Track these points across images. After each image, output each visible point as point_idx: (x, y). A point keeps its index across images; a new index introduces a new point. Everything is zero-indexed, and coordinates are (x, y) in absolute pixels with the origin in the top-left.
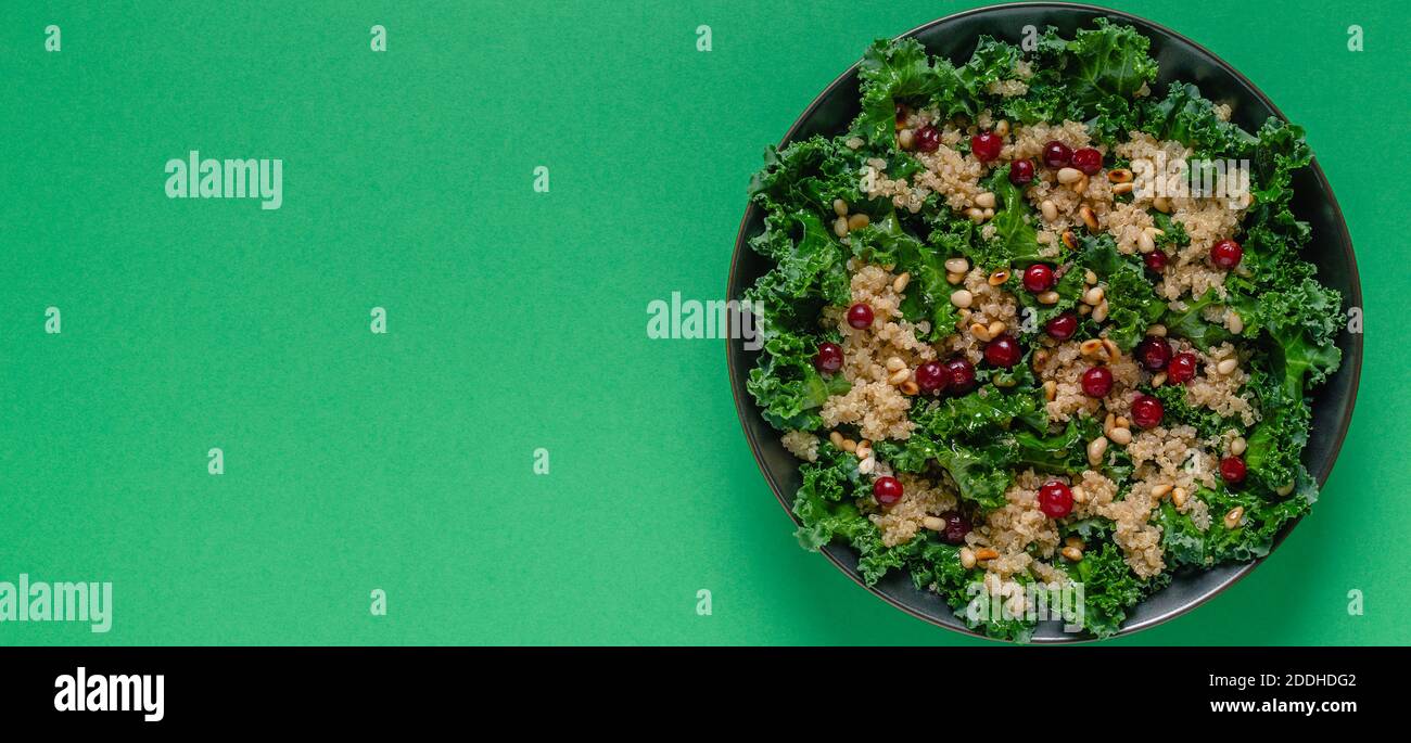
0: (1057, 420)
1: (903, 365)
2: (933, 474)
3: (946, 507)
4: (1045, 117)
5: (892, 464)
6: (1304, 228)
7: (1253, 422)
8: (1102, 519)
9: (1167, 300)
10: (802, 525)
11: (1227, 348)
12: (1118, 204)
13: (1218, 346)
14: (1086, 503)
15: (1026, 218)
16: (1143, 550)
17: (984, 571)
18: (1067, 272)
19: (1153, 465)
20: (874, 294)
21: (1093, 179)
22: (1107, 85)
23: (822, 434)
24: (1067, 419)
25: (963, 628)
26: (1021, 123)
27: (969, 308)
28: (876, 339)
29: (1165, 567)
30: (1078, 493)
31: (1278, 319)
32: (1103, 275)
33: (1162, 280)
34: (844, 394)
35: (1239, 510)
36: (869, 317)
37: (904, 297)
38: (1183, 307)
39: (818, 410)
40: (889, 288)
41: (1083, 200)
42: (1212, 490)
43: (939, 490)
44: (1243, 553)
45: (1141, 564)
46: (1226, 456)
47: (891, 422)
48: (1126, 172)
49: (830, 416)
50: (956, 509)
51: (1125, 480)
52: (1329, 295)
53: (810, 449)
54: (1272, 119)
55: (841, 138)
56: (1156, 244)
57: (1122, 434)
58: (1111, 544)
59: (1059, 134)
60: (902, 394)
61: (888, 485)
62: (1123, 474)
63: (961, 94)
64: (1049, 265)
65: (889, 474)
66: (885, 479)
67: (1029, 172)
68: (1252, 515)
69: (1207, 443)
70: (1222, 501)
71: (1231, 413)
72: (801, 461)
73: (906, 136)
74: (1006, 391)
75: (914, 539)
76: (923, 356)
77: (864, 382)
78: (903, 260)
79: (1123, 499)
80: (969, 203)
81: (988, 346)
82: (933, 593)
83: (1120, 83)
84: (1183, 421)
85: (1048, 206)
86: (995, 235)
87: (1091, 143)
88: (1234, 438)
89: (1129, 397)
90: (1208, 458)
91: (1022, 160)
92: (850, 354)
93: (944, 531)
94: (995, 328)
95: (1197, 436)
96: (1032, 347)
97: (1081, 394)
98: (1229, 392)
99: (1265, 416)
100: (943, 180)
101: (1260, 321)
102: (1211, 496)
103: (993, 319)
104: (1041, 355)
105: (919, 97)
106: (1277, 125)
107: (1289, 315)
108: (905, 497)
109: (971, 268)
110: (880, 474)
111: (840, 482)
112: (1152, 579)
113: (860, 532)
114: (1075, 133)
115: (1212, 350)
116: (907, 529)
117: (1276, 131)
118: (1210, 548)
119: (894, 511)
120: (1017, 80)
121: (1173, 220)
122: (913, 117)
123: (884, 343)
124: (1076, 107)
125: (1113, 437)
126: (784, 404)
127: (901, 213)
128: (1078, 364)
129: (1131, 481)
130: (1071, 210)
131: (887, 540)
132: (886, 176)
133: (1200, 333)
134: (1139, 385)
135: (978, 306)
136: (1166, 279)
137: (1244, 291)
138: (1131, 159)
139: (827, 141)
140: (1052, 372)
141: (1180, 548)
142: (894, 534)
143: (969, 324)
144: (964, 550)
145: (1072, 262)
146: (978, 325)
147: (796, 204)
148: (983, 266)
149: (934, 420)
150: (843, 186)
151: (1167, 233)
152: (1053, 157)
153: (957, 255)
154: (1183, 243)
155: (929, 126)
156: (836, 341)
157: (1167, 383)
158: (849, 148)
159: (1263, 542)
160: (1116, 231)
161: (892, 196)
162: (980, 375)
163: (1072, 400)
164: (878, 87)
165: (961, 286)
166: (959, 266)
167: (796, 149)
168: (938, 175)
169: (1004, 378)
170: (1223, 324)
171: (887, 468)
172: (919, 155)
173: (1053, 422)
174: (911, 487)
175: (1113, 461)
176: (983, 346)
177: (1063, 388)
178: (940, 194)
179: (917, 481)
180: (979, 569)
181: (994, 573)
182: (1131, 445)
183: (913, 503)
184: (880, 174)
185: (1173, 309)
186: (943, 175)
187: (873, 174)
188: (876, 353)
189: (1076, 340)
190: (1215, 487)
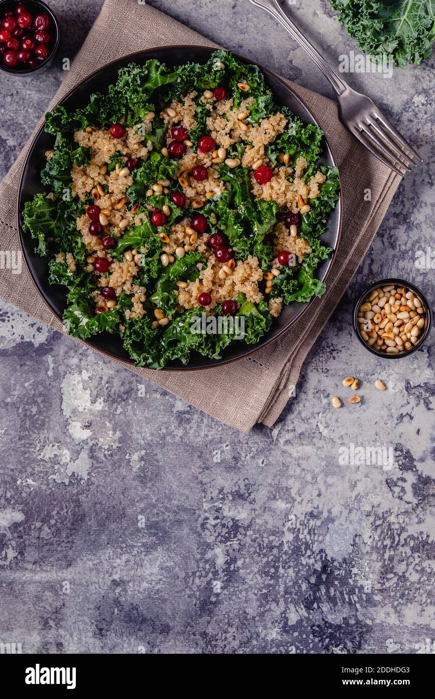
0: (224, 187)
1: (221, 270)
2: (270, 239)
3: (284, 227)
4: (79, 240)
5: (271, 261)
6: (93, 98)
7: (194, 91)
8: (266, 149)
9: (149, 152)
10: (314, 295)
11: (163, 115)
12: (110, 191)
13: (163, 119)
14: (260, 160)
15: (131, 233)
16: (274, 126)
17: (309, 199)
18: (151, 206)
19: (230, 134)
20: (191, 296)
21: (101, 208)
22: (53, 216)
23: (267, 298)
24: (222, 182)
26: (86, 251)
27: (183, 247)
28: (213, 288)
29: (279, 113)
30: (256, 165)
32: (146, 188)
33: (140, 158)
34: (244, 295)
35: (239, 86)
36: (204, 295)
37: (188, 281)
38: (149, 143)
39: (256, 305)
40: (186, 290)
41: (113, 209)
43: (277, 233)
45: (280, 125)
46: (215, 99)
47: (251, 268)
48: (93, 192)
49: (258, 298)
50: (283, 222)
51: (243, 144)
52: (121, 75)
53: (276, 303)
55: (122, 335)
56: (123, 167)
57: (221, 153)
58: (275, 143)
59: (85, 231)
60: (236, 266)
61: (282, 258)
62: (240, 146)
63: (81, 284)
64: (150, 215)
66: (280, 261)
67: (109, 239)
69: (212, 110)
71: (193, 103)
72: (283, 304)
73: (110, 304)
74: (218, 217)
75: (304, 238)
76: (214, 262)
77: (236, 287)
78: (170, 287)
79: (252, 142)
80: (133, 264)
81: (199, 232)
82: (327, 221)
83: (51, 209)
84: (205, 125)
85: (122, 224)
86: (144, 246)
87: (84, 213)
88: (205, 98)
89: (201, 155)
90: (219, 107)
91: (103, 244)
92: (224, 298)
93: (295, 225)
94: (189, 231)
95: (209, 116)
96: (193, 210)
97: (208, 179)
98: (184, 107)
100: (126, 280)
101: (144, 106)
102: (237, 101)
103: (186, 234)
104: (195, 205)
105: (89, 304)
106: (48, 127)
108: (286, 249)
109: (164, 253)
110: (278, 265)
111: (288, 283)
112: (286, 116)
113: (309, 265)
115: (166, 122)
116: (301, 243)
117: (51, 127)
118: (262, 94)
119: (294, 252)
120: (66, 259)
121: (109, 162)
122: (100, 303)
123: (214, 283)
124: (69, 226)
125: (224, 157)
126: (259, 323)
127: (148, 295)
128: (193, 186)
129: (242, 141)
130: (120, 213)
131: (309, 250)
132: (132, 309)
133: (159, 131)
134: (194, 152)
135: (181, 243)
137: (133, 117)
138: (86, 192)
139: (125, 342)
140: (202, 197)
141: (266, 108)
142: (305, 248)
143: (191, 245)
144: (302, 212)
145: (146, 205)
146: (191, 240)
148: (162, 248)
149: (243, 248)
150: (144, 328)
151: (116, 163)
152: (98, 231)
153: (160, 262)
154: (119, 154)
155: (102, 294)
157: (189, 139)
158: (125, 330)
159: (251, 69)
160: (123, 188)
161: (142, 303)
162: (214, 231)
163: (212, 183)
164: (92, 326)
165: (174, 255)
166: (165, 259)
167: (134, 355)
168: (124, 283)
169: (212, 220)
171: (274, 262)
172: (117, 295)
173: (226, 189)
174: (279, 248)
175: (236, 153)
176: (200, 235)
177: (207, 189)
178: (133, 279)
179: (276, 246)
180: (308, 202)
181: (309, 194)
182: (225, 147)
183: (286, 244)
184: (133, 312)
185: (152, 148)
186: (123, 281)
187: (134, 315)
188: (220, 286)
189: (182, 190)
190: (231, 100)
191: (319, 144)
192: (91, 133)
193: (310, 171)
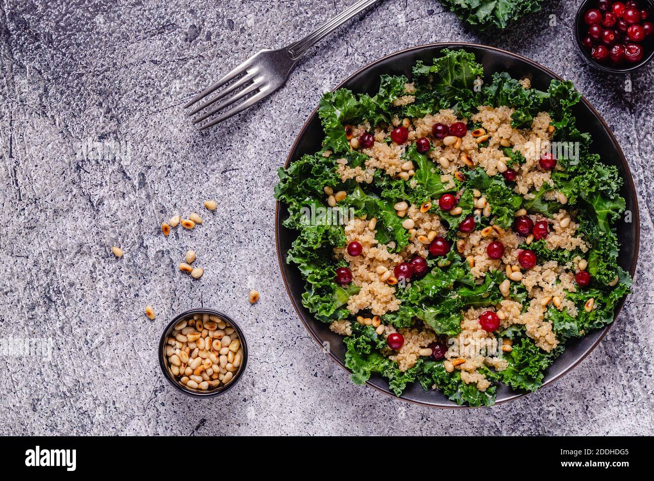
0: (478, 277)
1: (386, 269)
2: (418, 325)
3: (430, 341)
4: (428, 111)
5: (394, 325)
6: (586, 136)
7: (587, 249)
8: (518, 326)
9: (522, 195)
10: (352, 372)
11: (562, 213)
12: (481, 149)
13: (557, 212)
14: (506, 319)
15: (433, 170)
16: (544, 337)
17: (460, 371)
18: (463, 194)
19: (538, 287)
20: (359, 234)
21: (463, 138)
22: (457, 84)
23: (351, 318)
24: (484, 275)
25: (456, 405)
26: (416, 118)
27: (414, 228)
28: (367, 259)
29: (558, 342)
30: (501, 314)
31: (584, 190)
32: (483, 190)
33: (517, 185)
34: (357, 293)
35: (591, 300)
36: (360, 248)
37: (376, 232)
38: (532, 196)
39: (345, 306)
40: (367, 229)
41: (461, 151)
42: (575, 293)
43: (423, 333)
44: (599, 324)
45: (545, 344)
46: (577, 272)
47: (387, 303)
48: (481, 130)
49: (353, 308)
50: (436, 341)
51: (525, 300)
52: (610, 169)
53: (346, 328)
54: (553, 81)
55: (319, 153)
56: (507, 166)
57: (517, 275)
58: (525, 337)
59: (438, 118)
60: (390, 286)
61: (395, 338)
62: (523, 297)
63: (379, 111)
64: (452, 193)
65: (394, 331)
66: (392, 335)
67: (427, 145)
68: (599, 301)
69: (565, 267)
70: (580, 298)
71: (574, 247)
72: (344, 336)
73: (354, 142)
74: (445, 269)
75: (416, 363)
76: (395, 261)
77: (366, 284)
78: (370, 211)
79: (527, 311)
80: (399, 170)
81: (430, 246)
82: (435, 390)
83: (465, 82)
84: (549, 259)
85: (443, 161)
86: (417, 184)
87: (458, 119)
88: (579, 261)
89: (516, 253)
90: (567, 275)
91: (422, 139)
92: (355, 271)
93: (432, 355)
94: (432, 235)
95: (559, 264)
96: (454, 240)
97: (489, 259)
98: (570, 236)
99: (593, 245)
100: (381, 162)
101: (575, 194)
102: (574, 296)
103: (428, 231)
104: (460, 243)
105: (356, 119)
106: (557, 84)
107: (590, 187)
108: (406, 342)
109: (409, 206)
110: (388, 333)
111: (368, 343)
112: (554, 351)
113: (386, 368)
114: (448, 116)
115: (555, 215)
116: (411, 359)
117: (557, 87)
118: (581, 325)
119: (401, 351)
120: (408, 95)
121: (514, 150)
122: (356, 130)
123: (372, 260)
124: (444, 101)
125: (512, 278)
126: (325, 308)
127: (363, 185)
128: (482, 242)
129: (528, 299)
130: (456, 159)
131: (403, 368)
132: (348, 167)
133: (545, 208)
134: (519, 245)
135: (419, 225)
136: (519, 183)
137: (563, 179)
138: (481, 122)
139: (312, 156)
140: (469, 251)
141: (564, 330)
142: (405, 364)
143: (416, 236)
144: (446, 362)
145: (464, 188)
146: (422, 236)
147: (303, 196)
148: (415, 203)
149: (410, 295)
150: (326, 179)
151: (512, 158)
152: (438, 133)
153: (399, 200)
154: (522, 161)
155: (366, 133)
156: (345, 266)
157: (534, 240)
158: (325, 157)
159: (608, 316)
160: (484, 164)
161: (355, 178)
162: (430, 263)
163: (484, 264)
164: (332, 120)
165: (406, 216)
166: (401, 206)
167: (295, 166)
168: (377, 159)
169: (443, 262)
170: (556, 200)
171: (392, 328)
172: (364, 150)
173: (477, 278)
174: (408, 335)
175: (516, 291)
176: (427, 247)
177: (477, 258)
178: (381, 169)
179: (410, 331)
180: (457, 370)
181: (466, 371)
182: (523, 280)
183: (411, 343)
184: (345, 167)
185: (526, 199)
186: (380, 159)
187: (341, 168)
188: (369, 266)
189: (478, 230)
190: (575, 290)
191: (522, 388)
192: (547, 131)
193: (492, 375)
